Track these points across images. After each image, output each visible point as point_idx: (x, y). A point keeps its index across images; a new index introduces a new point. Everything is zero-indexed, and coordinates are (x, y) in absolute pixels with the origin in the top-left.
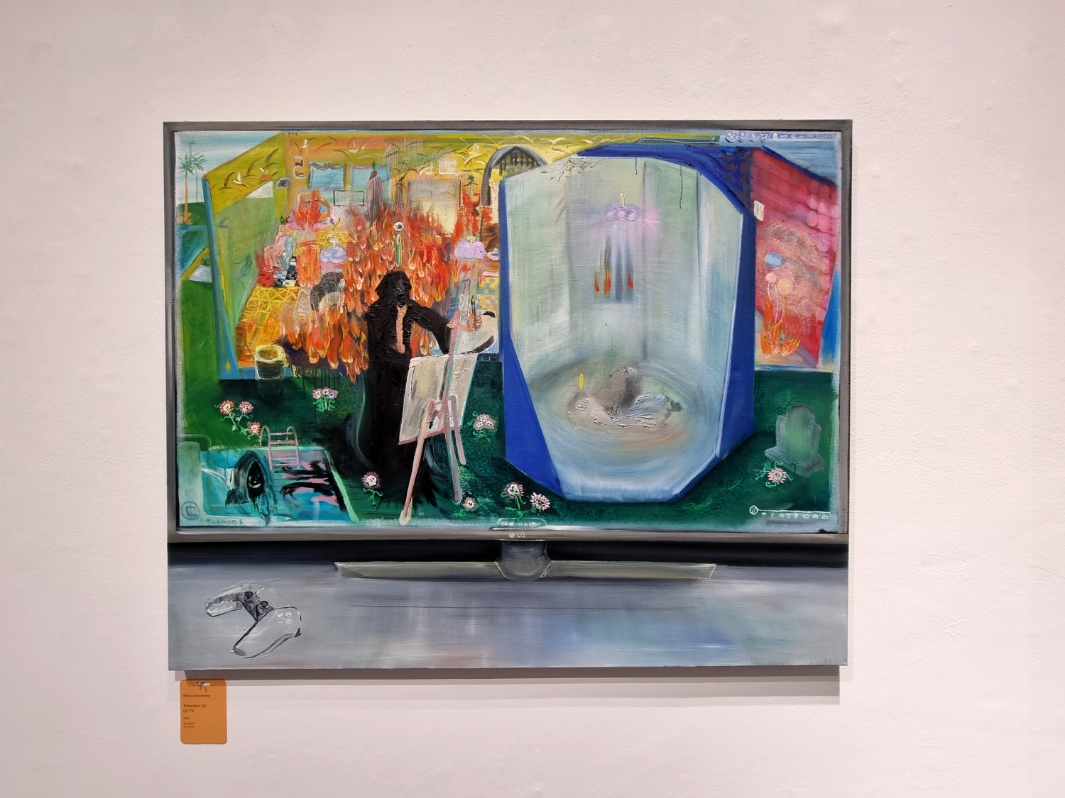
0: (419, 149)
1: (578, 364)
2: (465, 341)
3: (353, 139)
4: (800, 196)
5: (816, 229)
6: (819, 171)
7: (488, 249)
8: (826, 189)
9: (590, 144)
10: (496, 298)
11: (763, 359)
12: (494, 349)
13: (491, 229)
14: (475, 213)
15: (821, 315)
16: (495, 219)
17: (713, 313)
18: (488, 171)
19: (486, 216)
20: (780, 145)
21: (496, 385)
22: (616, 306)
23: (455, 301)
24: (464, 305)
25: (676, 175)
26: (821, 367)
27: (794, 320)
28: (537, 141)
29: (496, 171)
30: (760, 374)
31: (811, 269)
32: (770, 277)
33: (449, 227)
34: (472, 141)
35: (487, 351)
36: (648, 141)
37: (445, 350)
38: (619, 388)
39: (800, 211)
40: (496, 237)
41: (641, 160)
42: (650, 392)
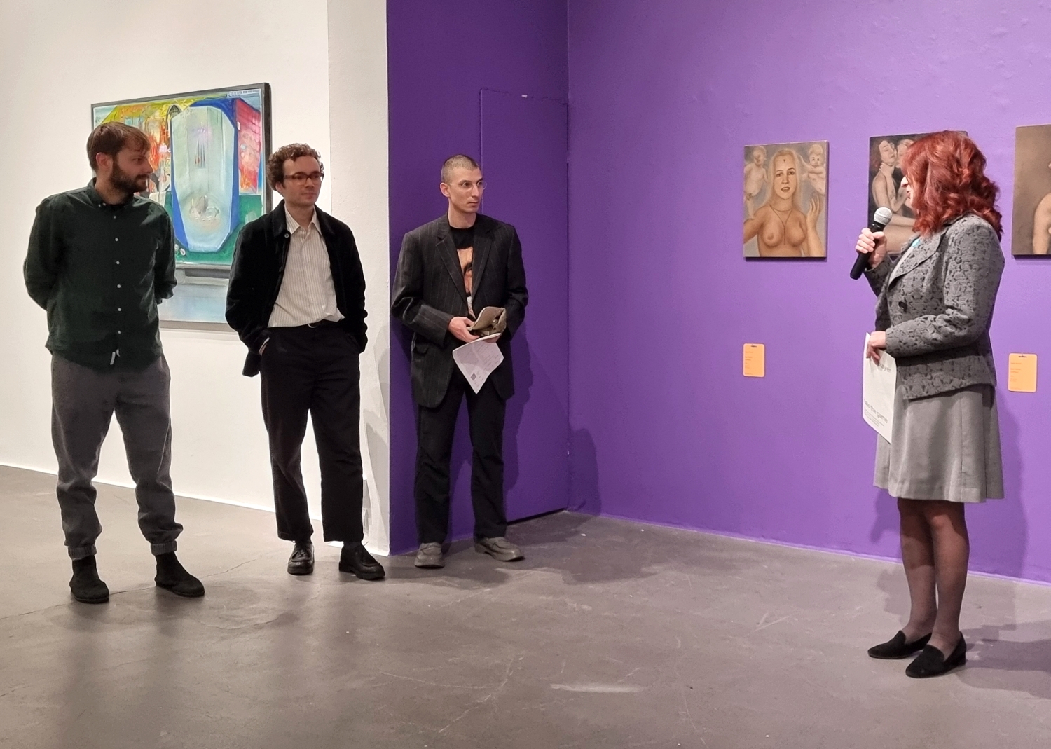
0: (150, 108)
1: (191, 195)
2: (163, 186)
3: (134, 106)
4: (250, 118)
5: (255, 132)
6: (254, 107)
7: (168, 148)
8: (257, 114)
9: (193, 102)
10: (170, 168)
11: (241, 190)
12: (170, 189)
13: (168, 139)
14: (164, 133)
15: (257, 171)
16: (169, 136)
17: (227, 171)
18: (167, 115)
19: (167, 135)
20: (245, 97)
21: (171, 204)
22: (201, 169)
23: (160, 170)
24: (162, 172)
25: (215, 112)
26: (258, 194)
27: (249, 172)
28: (179, 101)
29: (169, 115)
30: (240, 196)
31: (254, 150)
32: (243, 155)
33: (158, 141)
34: (163, 104)
35: (168, 190)
36: (208, 98)
38: (202, 204)
39: (250, 125)
40: (169, 143)
41: (206, 107)
42: (211, 206)
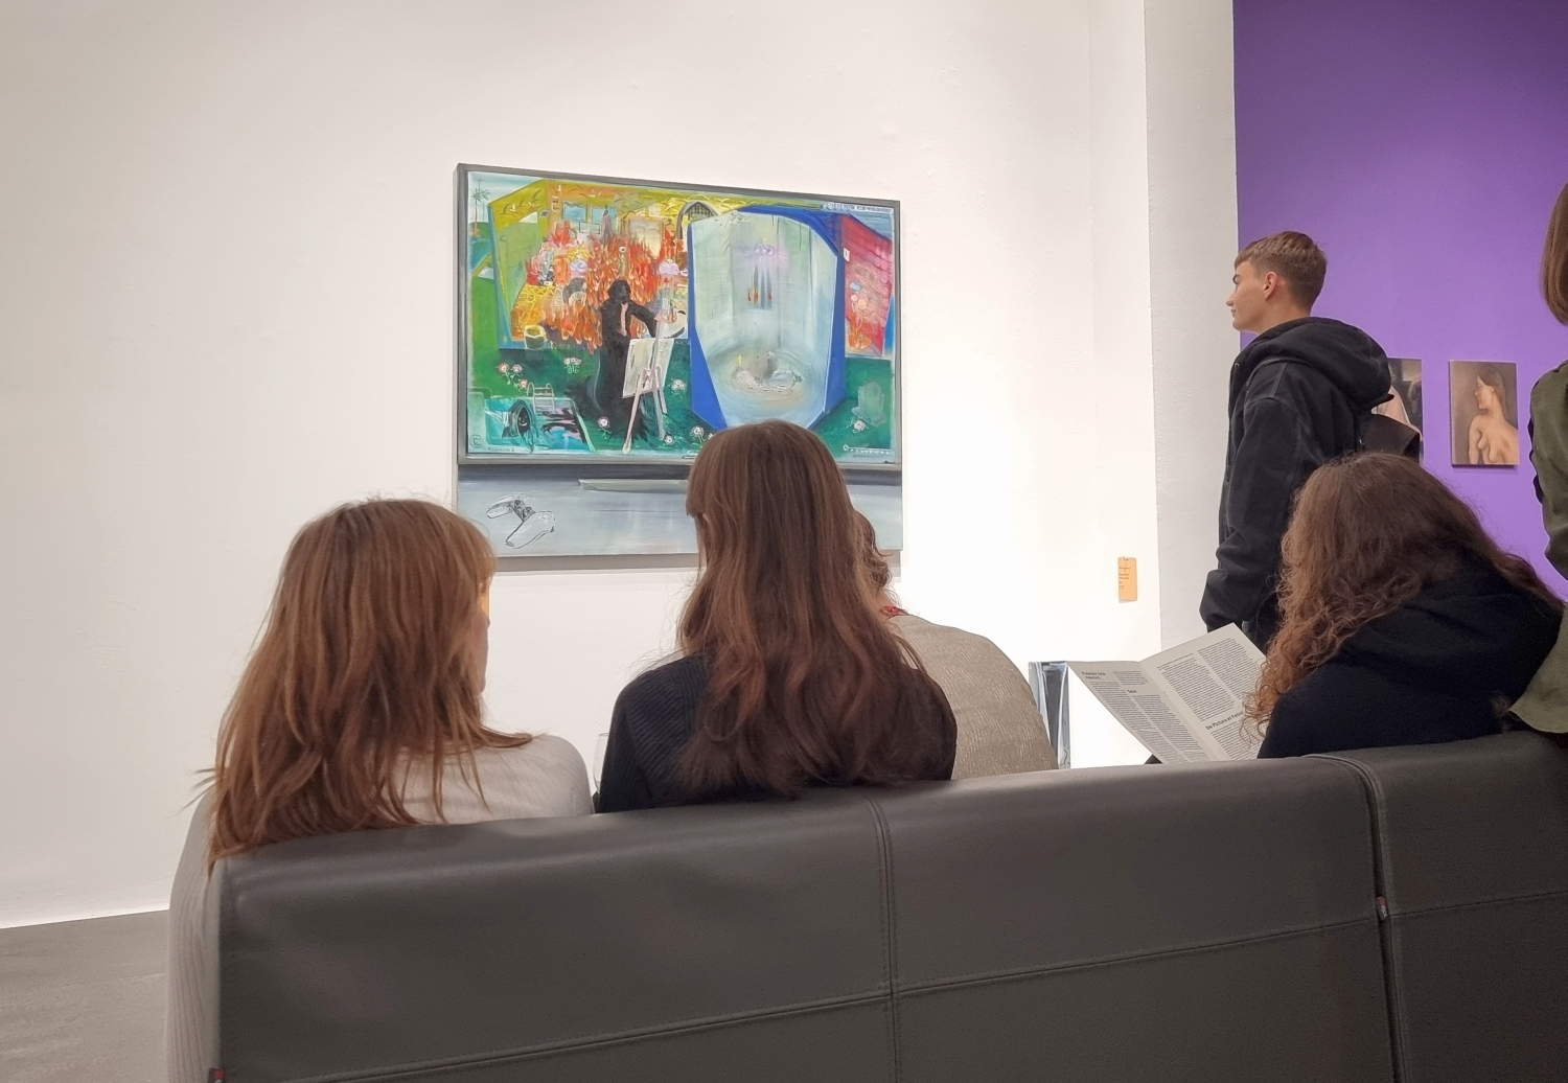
0: (636, 198)
1: (738, 348)
2: (666, 330)
3: (592, 187)
4: (870, 246)
5: (880, 268)
6: (881, 232)
7: (681, 268)
8: (886, 243)
9: (745, 204)
10: (686, 301)
11: (850, 350)
12: (685, 336)
13: (683, 255)
14: (673, 244)
15: (884, 324)
16: (685, 249)
17: (820, 320)
18: (681, 217)
19: (680, 246)
20: (858, 213)
21: (686, 360)
22: (761, 311)
23: (660, 302)
24: (665, 304)
25: (798, 228)
26: (884, 357)
27: (867, 325)
28: (712, 199)
29: (685, 217)
30: (848, 359)
31: (877, 293)
32: (853, 298)
33: (656, 253)
34: (670, 196)
35: (680, 337)
36: (780, 204)
37: (653, 335)
38: (764, 365)
39: (870, 257)
40: (686, 261)
41: (776, 217)
42: (782, 369)
